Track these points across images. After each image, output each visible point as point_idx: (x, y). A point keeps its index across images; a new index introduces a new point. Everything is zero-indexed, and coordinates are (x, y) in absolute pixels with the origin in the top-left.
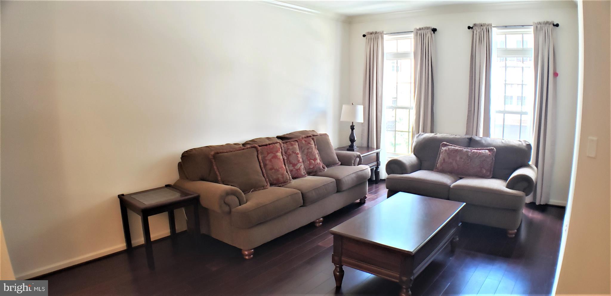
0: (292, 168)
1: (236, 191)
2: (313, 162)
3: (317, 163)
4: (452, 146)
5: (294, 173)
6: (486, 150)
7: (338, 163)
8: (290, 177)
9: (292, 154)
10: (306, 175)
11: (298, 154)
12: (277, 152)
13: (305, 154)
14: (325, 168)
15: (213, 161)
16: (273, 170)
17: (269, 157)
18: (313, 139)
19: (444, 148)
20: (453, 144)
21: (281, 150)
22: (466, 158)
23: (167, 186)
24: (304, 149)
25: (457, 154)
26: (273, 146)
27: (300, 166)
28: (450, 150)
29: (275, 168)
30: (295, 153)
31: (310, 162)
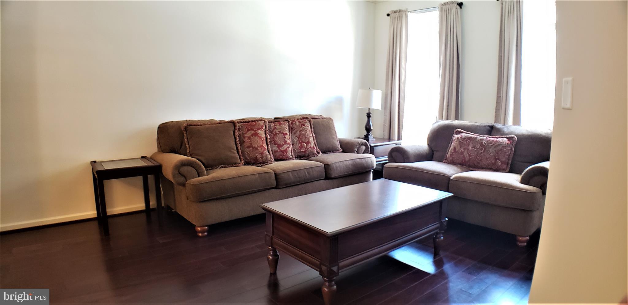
0: (276, 148)
1: (196, 163)
2: (305, 145)
3: (310, 147)
4: (466, 133)
5: (278, 154)
6: (504, 138)
7: (339, 150)
8: (272, 157)
9: (279, 134)
10: (294, 159)
11: (286, 134)
12: (259, 130)
13: (296, 136)
14: (320, 153)
15: (185, 133)
16: (251, 148)
17: (249, 134)
18: (310, 121)
19: (456, 136)
20: (468, 132)
21: (264, 128)
22: (479, 147)
23: (143, 157)
24: (297, 131)
25: (470, 142)
26: (255, 123)
27: (287, 148)
28: (463, 137)
29: (254, 146)
30: (283, 133)
31: (301, 145)
